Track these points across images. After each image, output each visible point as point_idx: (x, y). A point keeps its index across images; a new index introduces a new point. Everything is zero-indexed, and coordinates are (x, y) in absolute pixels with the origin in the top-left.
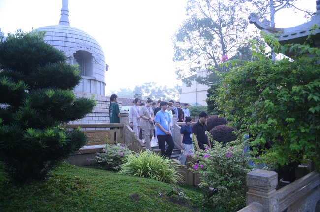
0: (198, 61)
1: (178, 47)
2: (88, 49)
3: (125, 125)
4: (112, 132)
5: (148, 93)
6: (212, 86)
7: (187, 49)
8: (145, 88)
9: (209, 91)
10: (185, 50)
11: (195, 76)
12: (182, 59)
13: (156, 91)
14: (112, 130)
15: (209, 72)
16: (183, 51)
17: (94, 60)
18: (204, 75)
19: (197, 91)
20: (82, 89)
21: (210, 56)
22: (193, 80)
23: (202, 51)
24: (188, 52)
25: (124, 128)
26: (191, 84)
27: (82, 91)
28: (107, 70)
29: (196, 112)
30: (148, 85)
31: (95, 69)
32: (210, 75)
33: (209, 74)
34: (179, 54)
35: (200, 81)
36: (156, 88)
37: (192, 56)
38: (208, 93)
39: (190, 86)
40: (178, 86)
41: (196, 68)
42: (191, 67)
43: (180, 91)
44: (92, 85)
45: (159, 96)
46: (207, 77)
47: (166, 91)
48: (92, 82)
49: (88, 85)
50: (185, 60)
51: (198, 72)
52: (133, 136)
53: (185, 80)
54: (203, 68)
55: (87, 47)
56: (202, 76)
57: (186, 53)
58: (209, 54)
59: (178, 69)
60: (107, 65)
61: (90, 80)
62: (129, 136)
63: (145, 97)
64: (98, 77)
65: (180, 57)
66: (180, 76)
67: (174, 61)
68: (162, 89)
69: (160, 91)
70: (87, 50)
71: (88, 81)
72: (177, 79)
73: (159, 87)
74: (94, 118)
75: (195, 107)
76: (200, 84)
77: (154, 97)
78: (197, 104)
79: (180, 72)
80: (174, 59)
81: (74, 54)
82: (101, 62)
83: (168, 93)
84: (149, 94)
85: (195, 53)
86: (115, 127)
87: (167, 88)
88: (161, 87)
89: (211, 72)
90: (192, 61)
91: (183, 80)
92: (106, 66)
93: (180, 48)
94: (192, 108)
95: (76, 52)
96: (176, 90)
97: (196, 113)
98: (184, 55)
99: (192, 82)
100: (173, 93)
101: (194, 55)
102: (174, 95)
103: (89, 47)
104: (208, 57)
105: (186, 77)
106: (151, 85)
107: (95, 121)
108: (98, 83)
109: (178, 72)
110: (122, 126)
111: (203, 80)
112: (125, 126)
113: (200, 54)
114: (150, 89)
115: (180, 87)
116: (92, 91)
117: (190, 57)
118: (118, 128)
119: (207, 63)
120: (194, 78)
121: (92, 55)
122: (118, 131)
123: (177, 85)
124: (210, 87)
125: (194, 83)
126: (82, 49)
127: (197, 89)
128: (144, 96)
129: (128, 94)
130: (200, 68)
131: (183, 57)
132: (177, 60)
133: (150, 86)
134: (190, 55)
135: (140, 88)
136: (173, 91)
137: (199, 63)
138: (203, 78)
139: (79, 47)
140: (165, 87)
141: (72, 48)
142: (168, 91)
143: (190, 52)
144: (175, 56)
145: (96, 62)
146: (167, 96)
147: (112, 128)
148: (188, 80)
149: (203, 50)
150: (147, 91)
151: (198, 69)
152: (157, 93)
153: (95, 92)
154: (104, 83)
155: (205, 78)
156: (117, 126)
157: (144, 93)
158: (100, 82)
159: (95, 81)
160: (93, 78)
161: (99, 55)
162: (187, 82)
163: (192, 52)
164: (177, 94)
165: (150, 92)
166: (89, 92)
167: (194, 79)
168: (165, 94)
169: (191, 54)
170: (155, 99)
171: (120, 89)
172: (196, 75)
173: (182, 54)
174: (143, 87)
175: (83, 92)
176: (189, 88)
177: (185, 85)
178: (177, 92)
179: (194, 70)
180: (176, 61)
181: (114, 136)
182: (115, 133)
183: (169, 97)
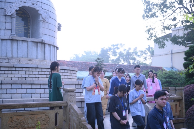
0: (173, 18)
1: (149, 2)
2: (33, 4)
3: (69, 103)
4: (52, 114)
5: (115, 55)
6: (190, 48)
7: (159, 3)
8: (112, 50)
9: (187, 53)
10: (157, 5)
11: (169, 35)
12: (154, 15)
13: (125, 53)
14: (52, 111)
15: (187, 30)
16: (155, 7)
17: (41, 18)
18: (181, 34)
19: (172, 53)
20: (26, 54)
21: (187, 11)
22: (167, 40)
23: (177, 5)
24: (160, 6)
25: (68, 107)
26: (164, 45)
27: (26, 56)
28: (59, 29)
29: (171, 78)
30: (115, 47)
31: (43, 29)
32: (188, 34)
33: (186, 32)
34: (150, 10)
35: (176, 41)
36: (125, 50)
37: (166, 12)
38: (185, 56)
39: (163, 47)
40: (149, 48)
41: (171, 25)
42: (165, 25)
43: (152, 53)
44: (39, 48)
45: (127, 59)
46: (184, 36)
47: (136, 53)
48: (39, 45)
49: (34, 49)
50: (157, 17)
51: (173, 31)
52: (80, 119)
53: (157, 41)
54: (180, 25)
55: (33, 2)
56: (177, 35)
57: (158, 8)
58: (187, 8)
59: (149, 28)
60: (59, 24)
61: (37, 43)
62: (75, 118)
63: (113, 60)
64: (46, 39)
65: (151, 13)
66: (151, 36)
67: (144, 18)
68: (131, 51)
69: (129, 54)
70: (32, 6)
71: (33, 44)
72: (148, 39)
73: (127, 49)
74: (39, 91)
75: (170, 72)
76: (176, 45)
77: (122, 60)
78: (172, 68)
79: (151, 31)
80: (144, 16)
81: (17, 11)
82: (51, 21)
83: (138, 56)
84: (116, 57)
85: (169, 8)
86: (56, 107)
87: (137, 50)
88: (130, 49)
89: (189, 30)
90: (165, 17)
91: (155, 41)
92: (57, 25)
93: (151, 3)
94: (166, 74)
95: (18, 9)
96: (147, 52)
97: (171, 80)
98: (156, 11)
99: (166, 42)
100: (144, 55)
101: (168, 10)
102: (145, 58)
103: (35, 3)
104: (185, 12)
105: (158, 37)
106: (119, 46)
107: (39, 95)
108: (47, 46)
109: (149, 31)
110: (65, 105)
111: (179, 40)
112: (70, 105)
113: (175, 9)
114: (118, 51)
115: (152, 48)
116: (39, 57)
117: (163, 13)
118: (60, 108)
119: (183, 20)
120: (168, 37)
121: (39, 12)
122: (60, 112)
123: (149, 46)
124: (188, 49)
125: (168, 43)
126: (26, 5)
127: (172, 50)
128: (111, 59)
129: (93, 57)
130: (175, 25)
131: (155, 13)
132: (147, 16)
133: (118, 48)
134: (162, 10)
135: (107, 51)
136: (145, 53)
137: (174, 19)
138: (179, 37)
139: (23, 3)
140: (135, 49)
141: (13, 4)
142: (139, 54)
143: (163, 7)
144: (146, 12)
145: (44, 21)
146: (138, 59)
147: (52, 108)
148: (161, 40)
149: (179, 4)
150: (115, 54)
151: (173, 27)
152: (126, 56)
153: (43, 57)
154: (54, 46)
155: (181, 37)
156: (59, 105)
157: (111, 56)
158: (50, 45)
159: (43, 43)
160: (40, 41)
161: (47, 11)
162: (160, 42)
163: (165, 6)
164: (150, 57)
165: (118, 55)
166: (35, 57)
167: (169, 39)
168: (135, 56)
169: (165, 9)
170: (123, 62)
171: (85, 52)
172: (171, 34)
173: (153, 10)
174: (110, 49)
175: (28, 57)
176: (162, 49)
177: (157, 46)
178: (149, 54)
179: (168, 28)
180: (146, 18)
181: (54, 120)
182: (56, 115)
183: (140, 60)
